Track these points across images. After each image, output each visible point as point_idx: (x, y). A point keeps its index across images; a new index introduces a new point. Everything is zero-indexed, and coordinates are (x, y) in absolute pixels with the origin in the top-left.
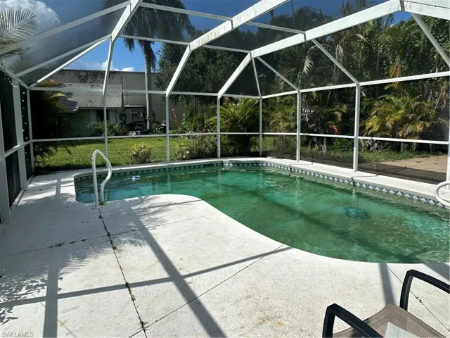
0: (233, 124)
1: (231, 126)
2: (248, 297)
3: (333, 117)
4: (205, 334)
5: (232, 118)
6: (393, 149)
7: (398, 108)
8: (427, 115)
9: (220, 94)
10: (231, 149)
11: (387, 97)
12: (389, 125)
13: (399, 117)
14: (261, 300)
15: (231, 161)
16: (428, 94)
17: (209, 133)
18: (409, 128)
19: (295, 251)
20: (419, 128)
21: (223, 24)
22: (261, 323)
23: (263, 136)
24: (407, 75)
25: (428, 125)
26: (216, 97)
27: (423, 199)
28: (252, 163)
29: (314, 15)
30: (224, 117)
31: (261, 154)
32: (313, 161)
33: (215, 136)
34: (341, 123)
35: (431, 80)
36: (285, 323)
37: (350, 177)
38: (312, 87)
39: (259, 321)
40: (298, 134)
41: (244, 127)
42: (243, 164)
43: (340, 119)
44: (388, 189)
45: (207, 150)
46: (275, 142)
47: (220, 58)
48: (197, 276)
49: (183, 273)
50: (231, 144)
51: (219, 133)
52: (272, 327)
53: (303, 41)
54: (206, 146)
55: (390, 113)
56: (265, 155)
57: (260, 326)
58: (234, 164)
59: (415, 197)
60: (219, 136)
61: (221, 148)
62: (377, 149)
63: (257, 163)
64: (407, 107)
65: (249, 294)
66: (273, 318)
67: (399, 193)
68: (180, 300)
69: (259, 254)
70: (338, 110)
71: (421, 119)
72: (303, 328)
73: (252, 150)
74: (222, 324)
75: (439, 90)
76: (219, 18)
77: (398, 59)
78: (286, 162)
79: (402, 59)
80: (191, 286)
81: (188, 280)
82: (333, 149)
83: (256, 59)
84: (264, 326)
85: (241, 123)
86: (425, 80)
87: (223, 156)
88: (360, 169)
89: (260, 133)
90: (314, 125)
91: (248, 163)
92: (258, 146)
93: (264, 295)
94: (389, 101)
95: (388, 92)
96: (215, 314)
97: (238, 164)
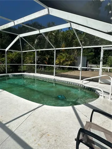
0: (12, 61)
1: (11, 62)
2: (34, 127)
3: (45, 59)
4: (21, 148)
5: (11, 59)
6: (63, 69)
7: (64, 57)
8: (72, 59)
9: (6, 50)
10: (11, 70)
11: (61, 53)
12: (61, 62)
13: (64, 60)
14: (39, 127)
15: (12, 75)
16: (72, 53)
17: (2, 64)
18: (67, 63)
19: (45, 106)
20: (69, 63)
21: (10, 23)
22: (41, 137)
23: (23, 65)
24: (66, 47)
25: (72, 62)
26: (5, 51)
27: (75, 84)
28: (20, 75)
29: (39, 25)
30: (8, 58)
31: (22, 71)
32: (41, 74)
33: (5, 65)
34: (48, 61)
35: (73, 49)
36: (50, 134)
37: (54, 78)
38: (39, 49)
39: (40, 136)
40: (36, 65)
41: (16, 62)
42: (16, 75)
43: (48, 60)
44: (65, 81)
45: (2, 71)
46: (27, 67)
47: (3, 36)
48: (11, 123)
49: (4, 123)
50: (11, 68)
51: (6, 64)
52: (46, 137)
53: (39, 33)
54: (1, 69)
55: (62, 58)
56: (24, 72)
57: (41, 138)
58: (13, 75)
59: (73, 84)
60: (6, 65)
61: (7, 70)
62: (58, 69)
63: (22, 75)
64: (66, 57)
65: (34, 126)
66: (45, 134)
67: (68, 83)
68: (5, 135)
69: (33, 109)
70: (47, 57)
71: (70, 60)
72: (57, 135)
73: (19, 70)
74: (27, 141)
75: (74, 52)
76: (9, 20)
77: (64, 42)
78: (32, 74)
79: (65, 42)
80: (9, 127)
81: (7, 125)
82: (46, 69)
83: (21, 38)
84: (43, 138)
85: (15, 60)
86: (71, 49)
87: (8, 72)
88: (56, 76)
89: (22, 64)
90: (39, 61)
91: (18, 75)
92: (21, 68)
93: (39, 125)
94: (61, 55)
95: (61, 52)
96: (23, 138)
97: (14, 75)
